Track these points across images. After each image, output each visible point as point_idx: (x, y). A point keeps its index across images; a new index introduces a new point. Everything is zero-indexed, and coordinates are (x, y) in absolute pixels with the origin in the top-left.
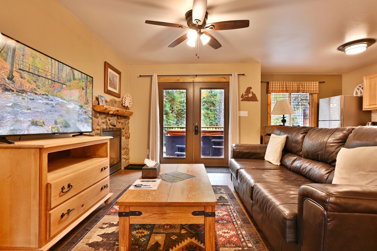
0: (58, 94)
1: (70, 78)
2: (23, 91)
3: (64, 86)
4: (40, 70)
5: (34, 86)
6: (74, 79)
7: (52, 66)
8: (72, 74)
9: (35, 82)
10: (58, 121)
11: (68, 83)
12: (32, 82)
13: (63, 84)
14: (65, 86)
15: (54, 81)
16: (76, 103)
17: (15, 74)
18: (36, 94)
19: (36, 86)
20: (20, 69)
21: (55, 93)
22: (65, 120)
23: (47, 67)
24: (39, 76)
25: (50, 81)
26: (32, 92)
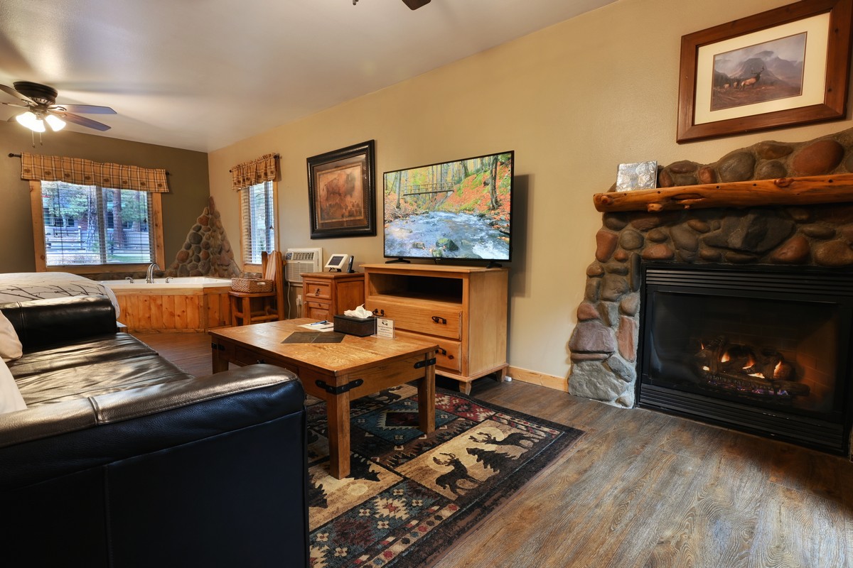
0: (440, 207)
1: (460, 178)
2: (407, 215)
3: (449, 193)
4: (421, 187)
5: (415, 207)
6: (467, 175)
7: (433, 174)
8: (463, 171)
9: (416, 202)
10: (441, 242)
11: (455, 187)
12: (414, 203)
13: (447, 191)
14: (452, 192)
15: (436, 192)
16: (470, 213)
17: (402, 201)
18: (417, 214)
19: (417, 206)
20: (404, 195)
21: (436, 207)
22: (451, 242)
23: (427, 180)
24: (419, 194)
25: (431, 194)
26: (413, 214)
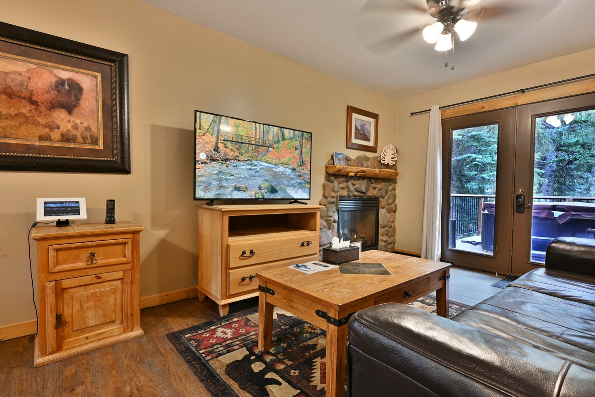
0: (263, 158)
1: (279, 139)
2: (228, 160)
3: (270, 149)
4: (243, 137)
5: (237, 153)
6: (284, 139)
7: (256, 130)
8: (281, 135)
9: (238, 150)
10: (263, 186)
11: (275, 146)
12: (235, 150)
13: (269, 147)
14: (272, 149)
15: (259, 146)
16: (286, 166)
17: (220, 145)
18: (239, 161)
19: (239, 153)
20: (224, 140)
21: (259, 158)
22: (272, 186)
23: (250, 133)
24: (242, 143)
25: (254, 146)
26: (235, 159)
